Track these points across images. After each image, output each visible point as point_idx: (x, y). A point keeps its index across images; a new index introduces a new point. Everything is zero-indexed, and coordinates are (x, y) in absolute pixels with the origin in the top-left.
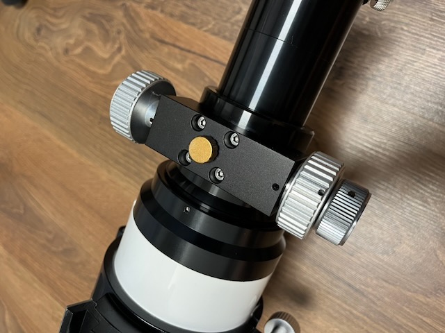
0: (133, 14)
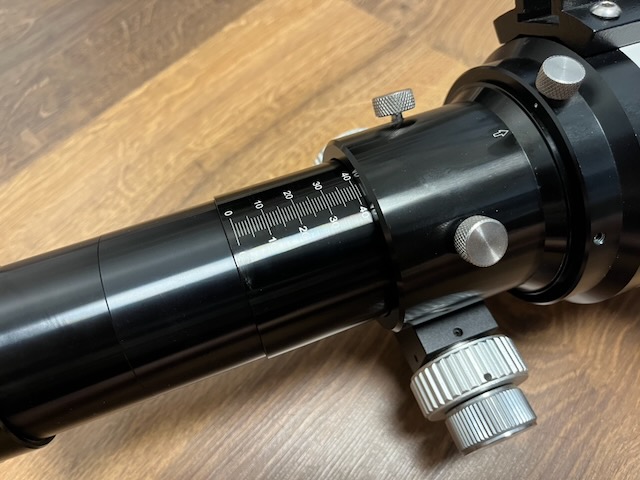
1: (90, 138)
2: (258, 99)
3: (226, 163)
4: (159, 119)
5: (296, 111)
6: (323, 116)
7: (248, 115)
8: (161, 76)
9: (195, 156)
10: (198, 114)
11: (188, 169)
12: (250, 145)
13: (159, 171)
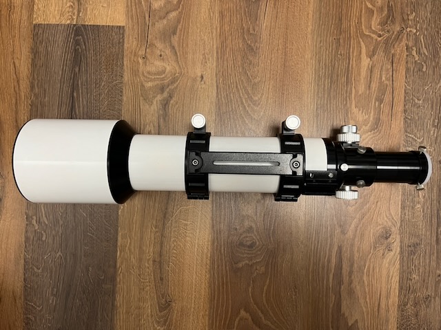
0: (400, 37)
1: (121, 274)
2: (151, 231)
3: (161, 256)
4: (132, 257)
5: (164, 228)
6: (171, 223)
7: (153, 239)
8: (119, 244)
9: (151, 259)
10: (140, 247)
11: (153, 264)
12: (161, 246)
13: (147, 270)
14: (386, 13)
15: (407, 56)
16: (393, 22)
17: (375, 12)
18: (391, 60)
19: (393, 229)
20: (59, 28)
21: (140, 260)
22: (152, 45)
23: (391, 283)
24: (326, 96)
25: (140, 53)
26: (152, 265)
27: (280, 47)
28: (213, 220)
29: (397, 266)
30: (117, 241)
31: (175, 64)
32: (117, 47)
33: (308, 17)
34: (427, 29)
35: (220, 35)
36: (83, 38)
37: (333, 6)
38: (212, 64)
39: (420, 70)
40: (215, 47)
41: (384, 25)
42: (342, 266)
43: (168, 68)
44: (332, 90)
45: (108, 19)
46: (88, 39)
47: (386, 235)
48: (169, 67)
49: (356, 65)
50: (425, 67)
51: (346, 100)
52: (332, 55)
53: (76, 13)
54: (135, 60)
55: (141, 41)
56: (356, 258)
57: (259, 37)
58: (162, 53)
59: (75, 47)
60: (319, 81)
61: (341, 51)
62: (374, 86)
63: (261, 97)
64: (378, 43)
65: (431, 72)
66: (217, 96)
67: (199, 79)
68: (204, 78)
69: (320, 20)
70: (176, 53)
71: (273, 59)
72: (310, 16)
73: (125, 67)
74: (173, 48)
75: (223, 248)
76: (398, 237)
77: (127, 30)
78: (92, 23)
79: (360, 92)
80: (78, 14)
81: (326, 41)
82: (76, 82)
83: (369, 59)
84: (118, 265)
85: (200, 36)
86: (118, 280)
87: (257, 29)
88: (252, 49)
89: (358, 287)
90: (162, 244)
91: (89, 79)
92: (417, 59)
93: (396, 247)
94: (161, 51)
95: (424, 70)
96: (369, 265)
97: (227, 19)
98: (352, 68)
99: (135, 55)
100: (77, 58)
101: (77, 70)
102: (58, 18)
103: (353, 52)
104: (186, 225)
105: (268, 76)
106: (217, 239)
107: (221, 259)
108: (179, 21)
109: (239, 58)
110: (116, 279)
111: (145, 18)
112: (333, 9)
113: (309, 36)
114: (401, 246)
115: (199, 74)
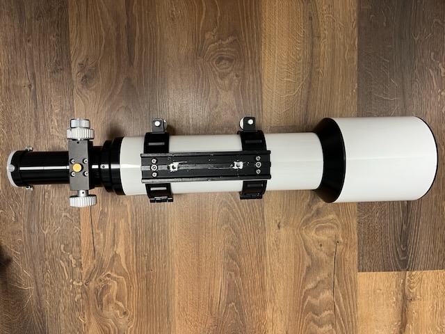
0: (88, 276)
1: (353, 20)
2: (324, 68)
3: (313, 43)
4: (342, 40)
5: (311, 72)
6: (303, 77)
7: (321, 61)
8: (356, 53)
9: (322, 39)
10: (334, 50)
11: (319, 33)
12: (312, 53)
13: (326, 27)
14: (104, 299)
15: (80, 258)
16: (96, 290)
17: (114, 298)
18: (96, 253)
19: (80, 86)
20: (422, 267)
21: (333, 37)
22: (330, 255)
23: (77, 30)
24: (156, 215)
25: (341, 247)
26: (322, 32)
27: (204, 260)
28: (261, 83)
29: (72, 49)
30: (358, 56)
31: (307, 238)
32: (365, 251)
33: (179, 290)
34: (63, 286)
35: (263, 269)
36: (399, 258)
37: (155, 302)
38: (270, 240)
39: (66, 245)
40: (268, 257)
41: (105, 287)
42: (128, 45)
43: (313, 233)
44: (150, 221)
45: (374, 278)
46: (394, 257)
47: (86, 80)
48: (312, 235)
49: (129, 247)
50: (62, 248)
51: (136, 212)
52: (153, 255)
53: (406, 282)
54: (346, 240)
55: (341, 259)
56: (115, 53)
57: (226, 269)
58: (319, 248)
59: (407, 249)
60: (164, 229)
61: (144, 260)
62: (110, 228)
63: (219, 210)
64: (110, 268)
65: (56, 244)
66: (263, 208)
67: (282, 225)
68: (276, 226)
69: (167, 287)
70: (306, 249)
71: (210, 248)
72: (177, 291)
73: (356, 232)
74: (308, 254)
75: (249, 55)
76: (74, 79)
77: (356, 269)
78: (391, 273)
79: (123, 220)
80: (404, 281)
81: (160, 268)
82: (405, 215)
83: (117, 253)
84: (356, 30)
85: (283, 267)
86: (355, 15)
87: (228, 277)
88: (231, 257)
89: (110, 23)
90: (312, 55)
91: (393, 218)
92: (71, 256)
93: (75, 68)
94: (321, 250)
95: (62, 246)
96: (100, 48)
97: (258, 284)
98: (133, 243)
99: (347, 244)
100: (404, 238)
101: (404, 227)
102: (424, 276)
103: (133, 259)
104: (288, 77)
105: (214, 232)
106: (255, 65)
107: (250, 44)
108: (305, 279)
109: (243, 246)
110: (358, 15)
111: (338, 281)
112: (155, 299)
113: (177, 272)
114: (71, 69)
115: (282, 229)
